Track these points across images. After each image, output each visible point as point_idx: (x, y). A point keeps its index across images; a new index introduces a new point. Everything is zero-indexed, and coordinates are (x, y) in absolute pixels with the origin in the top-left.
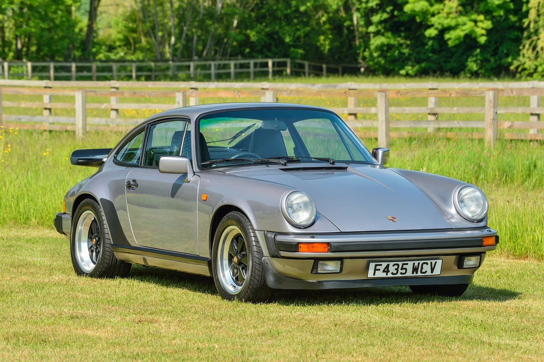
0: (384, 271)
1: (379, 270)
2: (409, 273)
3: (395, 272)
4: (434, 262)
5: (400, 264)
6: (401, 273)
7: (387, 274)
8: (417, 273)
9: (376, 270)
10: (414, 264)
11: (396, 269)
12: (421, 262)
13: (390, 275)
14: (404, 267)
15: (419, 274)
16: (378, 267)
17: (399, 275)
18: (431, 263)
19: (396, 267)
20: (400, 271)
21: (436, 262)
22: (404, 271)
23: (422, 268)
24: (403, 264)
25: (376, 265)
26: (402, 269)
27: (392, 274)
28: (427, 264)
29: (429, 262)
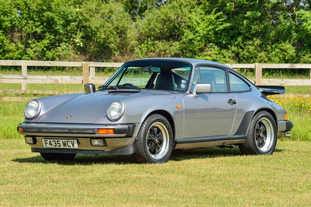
0: (50, 144)
1: (47, 143)
2: (62, 147)
3: (55, 145)
4: (72, 141)
5: (56, 140)
6: (58, 146)
7: (52, 146)
8: (66, 147)
9: (46, 143)
10: (63, 141)
11: (55, 144)
12: (66, 140)
13: (53, 147)
14: (58, 142)
15: (67, 147)
16: (46, 142)
17: (57, 147)
18: (71, 141)
19: (54, 142)
20: (57, 145)
21: (73, 141)
22: (59, 145)
23: (68, 144)
24: (57, 141)
25: (45, 141)
26: (58, 144)
27: (54, 145)
28: (69, 142)
29: (70, 140)
